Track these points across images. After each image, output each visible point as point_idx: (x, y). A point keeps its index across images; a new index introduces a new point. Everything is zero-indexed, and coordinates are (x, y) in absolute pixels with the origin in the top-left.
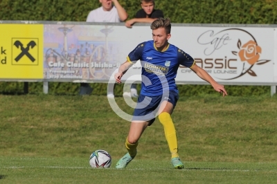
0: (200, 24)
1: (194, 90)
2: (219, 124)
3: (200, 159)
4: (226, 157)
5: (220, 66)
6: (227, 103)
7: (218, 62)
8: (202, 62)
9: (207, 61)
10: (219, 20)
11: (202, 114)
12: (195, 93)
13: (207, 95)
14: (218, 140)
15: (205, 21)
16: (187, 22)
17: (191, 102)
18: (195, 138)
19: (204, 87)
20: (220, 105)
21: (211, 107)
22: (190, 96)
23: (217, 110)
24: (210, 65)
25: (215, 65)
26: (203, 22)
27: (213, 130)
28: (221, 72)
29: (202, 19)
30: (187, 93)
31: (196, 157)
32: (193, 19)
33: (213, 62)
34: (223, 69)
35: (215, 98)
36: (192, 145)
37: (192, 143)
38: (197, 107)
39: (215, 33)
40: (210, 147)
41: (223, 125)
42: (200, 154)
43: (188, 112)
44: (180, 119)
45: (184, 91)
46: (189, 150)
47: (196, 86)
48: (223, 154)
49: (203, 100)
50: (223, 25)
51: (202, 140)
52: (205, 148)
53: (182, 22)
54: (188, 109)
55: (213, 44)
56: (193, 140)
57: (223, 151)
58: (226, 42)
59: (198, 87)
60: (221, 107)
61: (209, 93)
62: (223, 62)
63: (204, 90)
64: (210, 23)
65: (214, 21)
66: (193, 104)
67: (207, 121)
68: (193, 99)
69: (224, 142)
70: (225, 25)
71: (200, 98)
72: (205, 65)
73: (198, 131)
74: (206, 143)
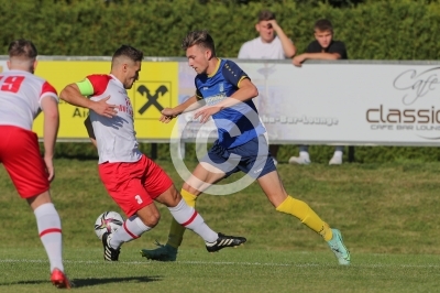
0: (397, 61)
1: (389, 153)
2: (424, 202)
3: (397, 250)
4: (434, 248)
5: (426, 119)
6: (435, 172)
7: (422, 114)
8: (399, 114)
9: (407, 113)
10: (423, 55)
11: (400, 187)
12: (390, 158)
13: (407, 161)
14: (423, 224)
15: (404, 57)
16: (378, 59)
17: (384, 171)
18: (390, 220)
19: (402, 150)
20: (424, 174)
21: (412, 177)
22: (382, 162)
23: (420, 181)
24: (411, 119)
25: (418, 119)
26: (401, 59)
27: (416, 210)
28: (426, 128)
29: (400, 54)
30: (379, 159)
31: (391, 248)
32: (387, 55)
33: (415, 114)
34: (429, 125)
35: (418, 165)
36: (386, 231)
37: (386, 228)
38: (393, 177)
39: (418, 73)
40: (411, 233)
41: (429, 202)
42: (397, 243)
43: (380, 185)
44: (370, 194)
45: (375, 156)
46: (382, 238)
47: (391, 148)
48: (430, 244)
49: (401, 168)
50: (428, 62)
51: (399, 224)
52: (404, 234)
53: (372, 57)
54: (380, 180)
55: (416, 90)
56: (388, 223)
57: (429, 240)
58: (433, 86)
59: (394, 150)
60: (427, 177)
61: (410, 157)
62: (430, 114)
63: (403, 154)
64: (410, 59)
65: (417, 57)
66: (388, 173)
67: (407, 197)
68: (388, 166)
69: (430, 227)
70: (433, 61)
71: (397, 165)
72: (403, 118)
73: (394, 211)
74: (406, 229)
